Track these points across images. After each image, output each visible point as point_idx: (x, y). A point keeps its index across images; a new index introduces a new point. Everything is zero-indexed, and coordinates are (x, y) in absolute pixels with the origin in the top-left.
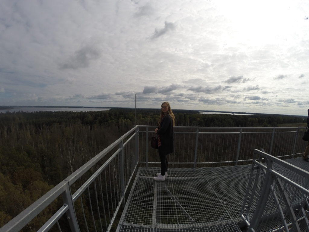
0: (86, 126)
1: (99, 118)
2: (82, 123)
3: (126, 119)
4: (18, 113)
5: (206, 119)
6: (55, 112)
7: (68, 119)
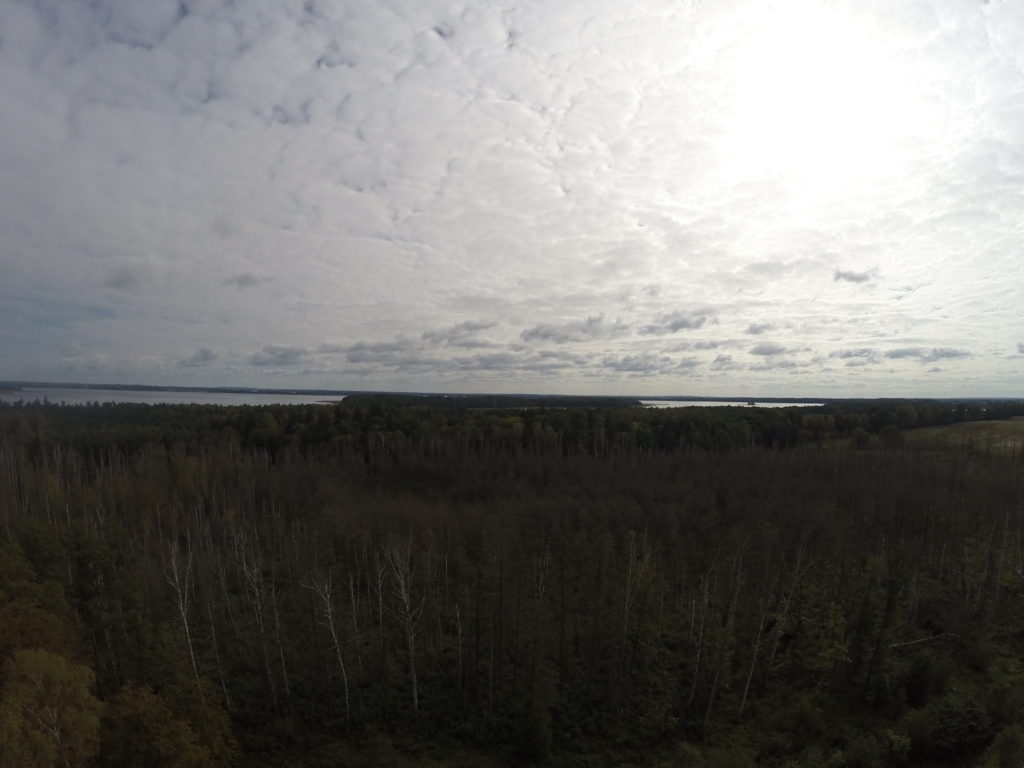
0: (255, 453)
1: (302, 426)
2: (244, 445)
3: (393, 431)
4: (34, 407)
5: (661, 426)
6: (156, 407)
7: (199, 430)
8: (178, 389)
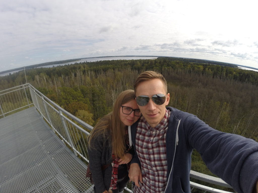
0: (134, 71)
1: (146, 64)
2: (132, 69)
3: (169, 66)
4: (84, 63)
5: (241, 75)
6: (111, 61)
7: (121, 66)
8: (117, 57)
